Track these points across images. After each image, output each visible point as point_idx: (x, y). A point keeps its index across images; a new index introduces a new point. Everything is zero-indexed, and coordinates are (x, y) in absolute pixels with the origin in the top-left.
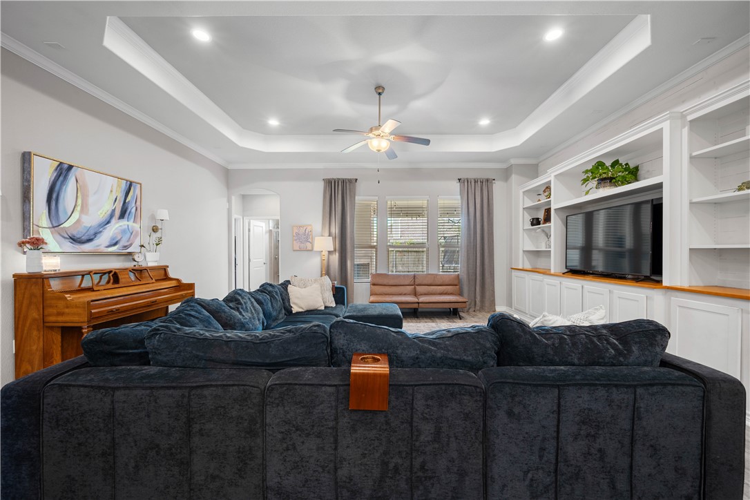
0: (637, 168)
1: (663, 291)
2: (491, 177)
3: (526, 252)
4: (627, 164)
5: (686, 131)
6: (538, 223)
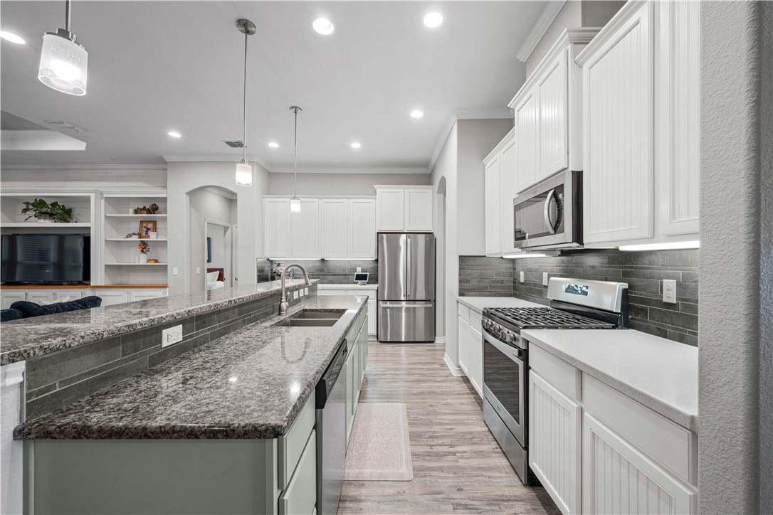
0: (70, 210)
1: (91, 289)
4: (63, 206)
5: (103, 201)
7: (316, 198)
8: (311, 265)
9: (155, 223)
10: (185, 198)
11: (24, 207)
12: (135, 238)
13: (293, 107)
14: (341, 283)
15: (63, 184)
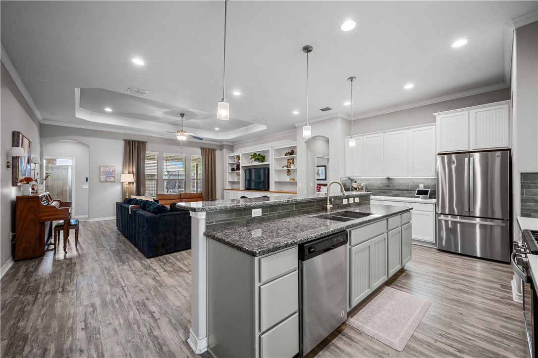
1: (270, 192)
2: (215, 148)
3: (230, 182)
4: (262, 155)
5: (274, 151)
6: (234, 170)
7: (382, 132)
8: (379, 182)
9: (293, 159)
10: (304, 145)
11: (251, 157)
12: (285, 168)
13: (349, 78)
14: (405, 197)
15: (261, 145)
